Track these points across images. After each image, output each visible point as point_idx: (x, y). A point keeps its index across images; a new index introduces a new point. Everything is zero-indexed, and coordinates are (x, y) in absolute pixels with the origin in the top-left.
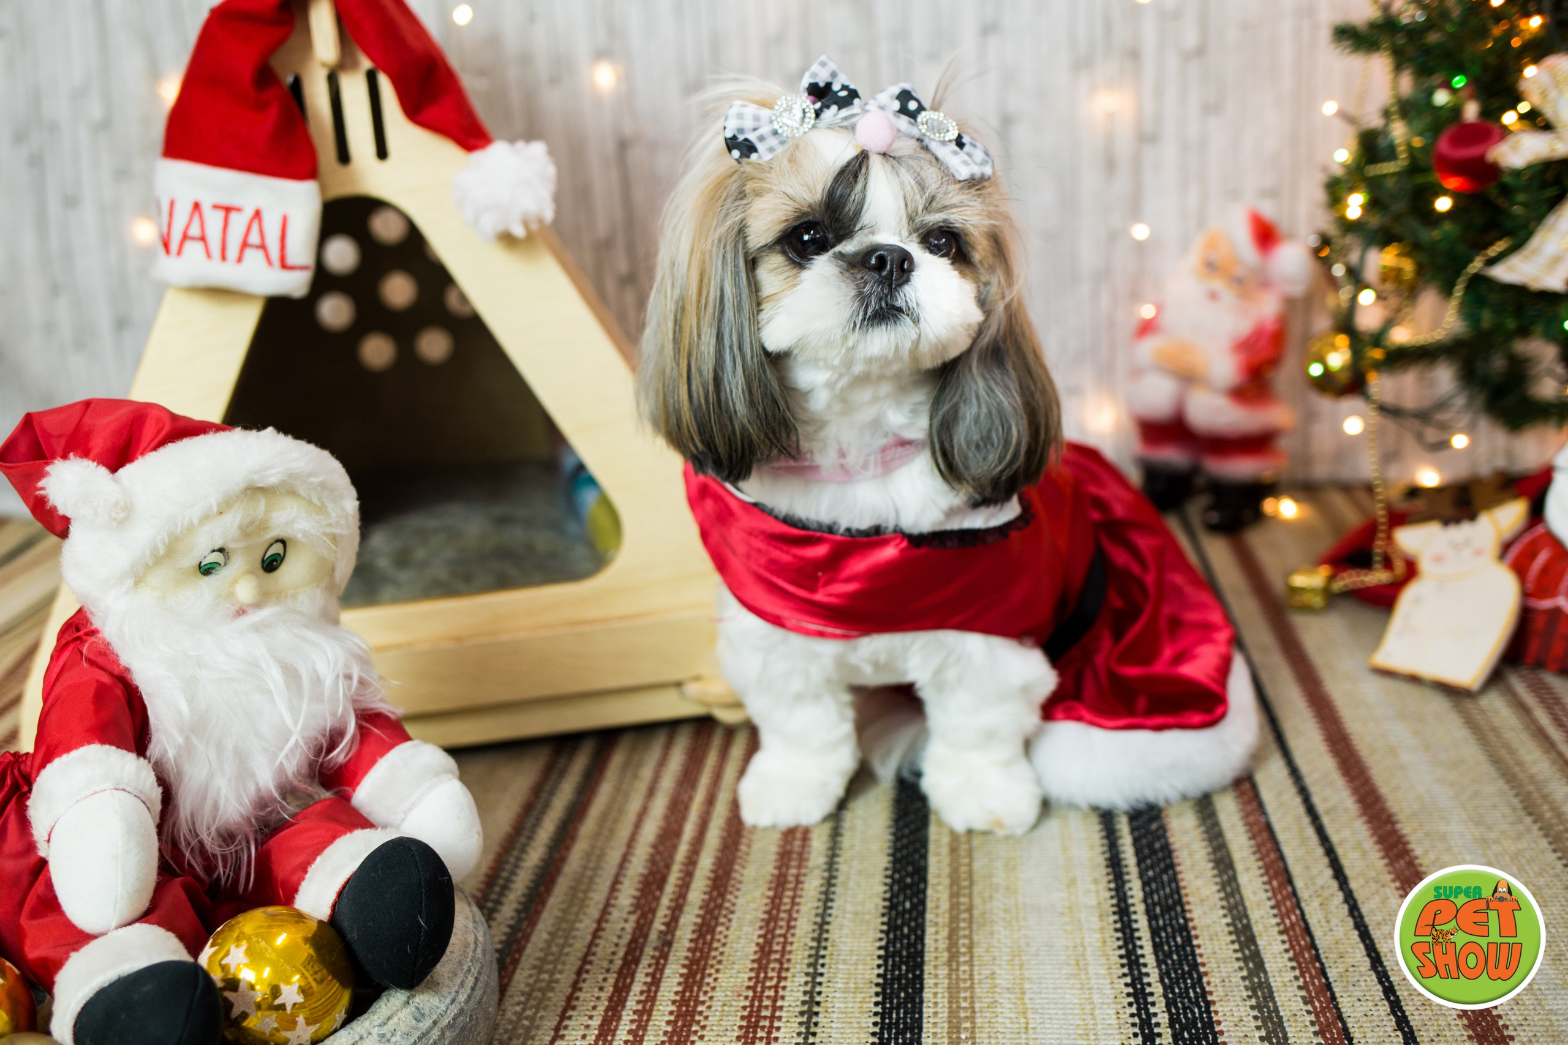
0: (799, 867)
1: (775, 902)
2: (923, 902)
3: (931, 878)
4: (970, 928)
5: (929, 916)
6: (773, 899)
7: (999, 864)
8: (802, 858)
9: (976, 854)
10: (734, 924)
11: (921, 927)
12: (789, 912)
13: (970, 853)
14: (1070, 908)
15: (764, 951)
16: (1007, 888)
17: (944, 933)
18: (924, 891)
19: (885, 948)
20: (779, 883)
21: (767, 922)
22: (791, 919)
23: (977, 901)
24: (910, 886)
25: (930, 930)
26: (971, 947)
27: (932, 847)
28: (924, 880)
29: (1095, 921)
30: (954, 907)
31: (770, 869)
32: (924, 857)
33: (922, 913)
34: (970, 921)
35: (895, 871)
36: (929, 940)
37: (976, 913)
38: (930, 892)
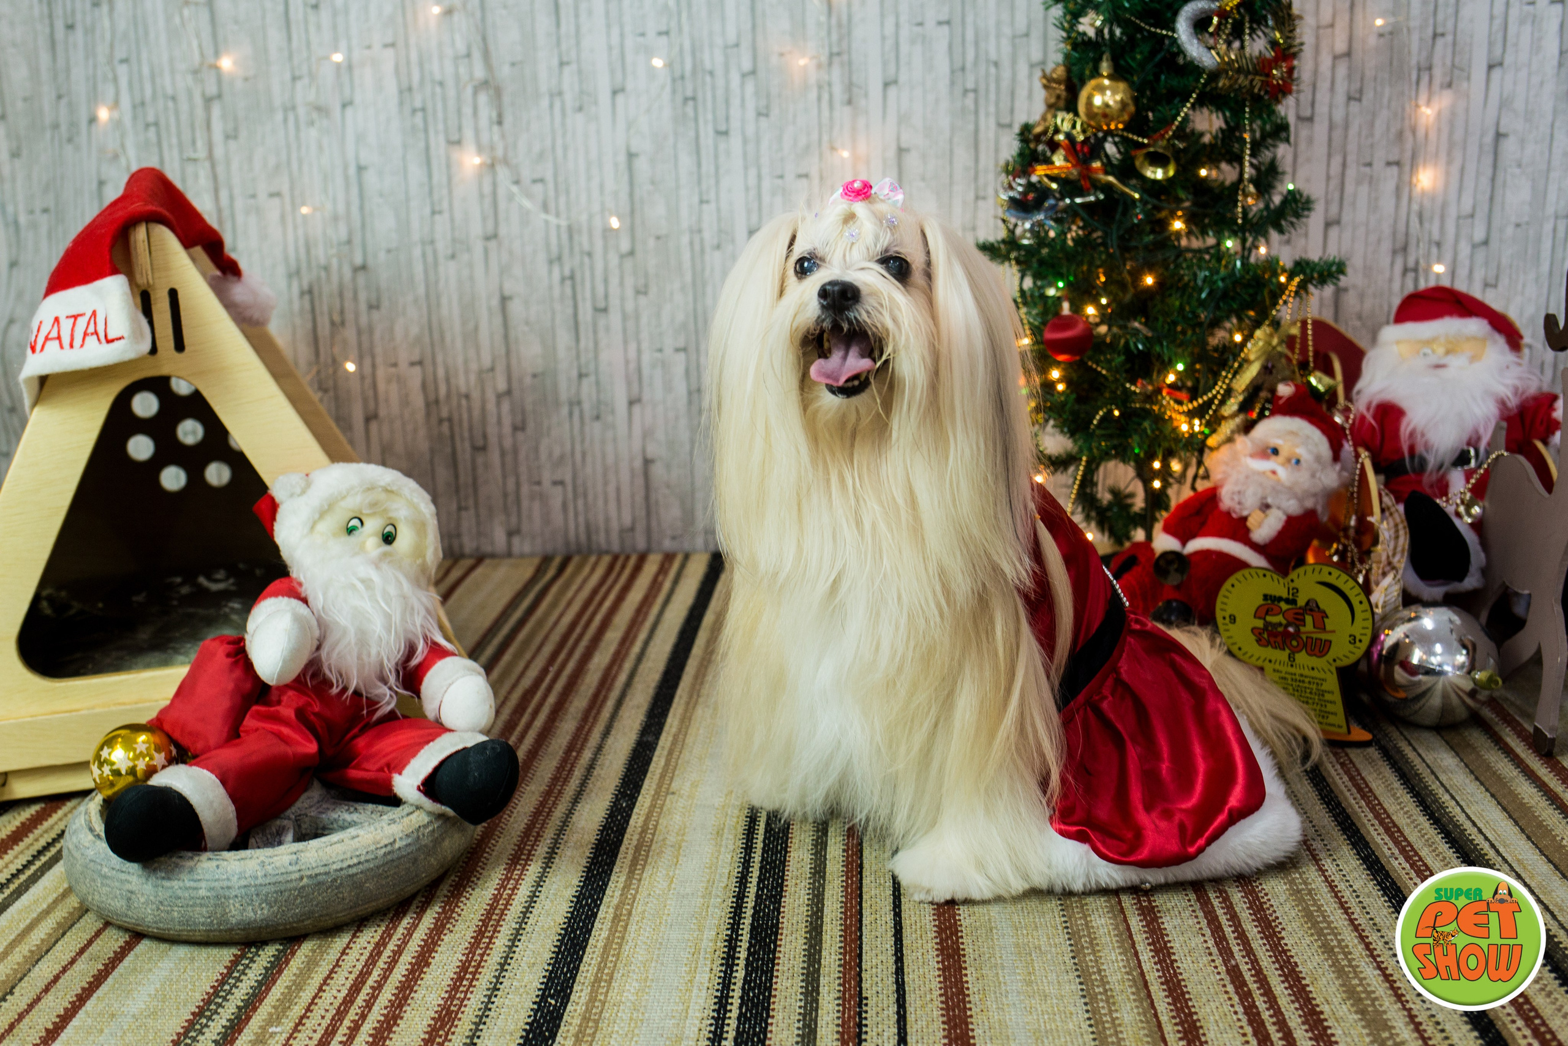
0: (562, 786)
1: (542, 804)
2: (634, 804)
3: (643, 791)
4: (659, 817)
5: (635, 810)
6: (541, 802)
7: (688, 784)
8: (566, 780)
9: (675, 778)
10: (515, 815)
11: (629, 816)
12: (550, 809)
13: (672, 779)
14: (723, 807)
15: (529, 828)
16: (689, 797)
17: (642, 819)
18: (636, 799)
19: (604, 827)
20: (548, 793)
21: (535, 813)
22: (550, 811)
23: (668, 801)
24: (627, 795)
25: (634, 817)
26: (656, 827)
27: (649, 775)
28: (639, 793)
29: (736, 812)
30: (653, 806)
31: (544, 788)
32: (643, 780)
33: (632, 809)
34: (660, 813)
35: (622, 786)
36: (632, 822)
37: (665, 809)
38: (640, 798)
